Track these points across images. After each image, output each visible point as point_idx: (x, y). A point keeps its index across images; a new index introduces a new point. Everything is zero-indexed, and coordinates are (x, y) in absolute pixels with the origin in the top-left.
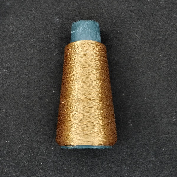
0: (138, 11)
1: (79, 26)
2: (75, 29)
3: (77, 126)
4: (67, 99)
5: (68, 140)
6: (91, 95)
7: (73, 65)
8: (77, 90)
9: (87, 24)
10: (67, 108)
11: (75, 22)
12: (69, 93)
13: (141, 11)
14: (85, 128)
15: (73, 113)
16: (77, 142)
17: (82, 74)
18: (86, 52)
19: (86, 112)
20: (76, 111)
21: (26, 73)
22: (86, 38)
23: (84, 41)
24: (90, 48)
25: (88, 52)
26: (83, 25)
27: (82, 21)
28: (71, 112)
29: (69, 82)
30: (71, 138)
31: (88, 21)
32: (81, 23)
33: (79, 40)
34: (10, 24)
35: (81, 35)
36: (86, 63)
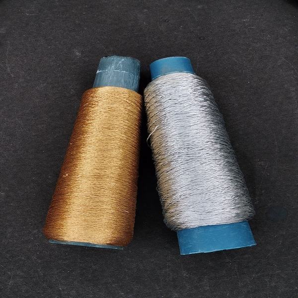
0: (200, 38)
1: (111, 63)
2: (104, 68)
3: (78, 213)
4: (71, 172)
5: (60, 233)
6: (106, 171)
7: (90, 122)
8: (87, 160)
9: (123, 63)
10: (68, 185)
11: (106, 56)
12: (76, 163)
13: (204, 39)
14: (88, 218)
15: (76, 194)
16: (73, 237)
17: (101, 137)
18: (112, 105)
19: (95, 194)
20: (81, 191)
21: (34, 136)
22: (116, 84)
23: (113, 87)
24: (120, 100)
25: (115, 105)
26: (117, 63)
27: (116, 56)
28: (72, 192)
29: (78, 147)
30: (64, 230)
31: (125, 58)
32: (113, 60)
33: (106, 85)
34: (7, 62)
35: (111, 78)
36: (109, 122)
